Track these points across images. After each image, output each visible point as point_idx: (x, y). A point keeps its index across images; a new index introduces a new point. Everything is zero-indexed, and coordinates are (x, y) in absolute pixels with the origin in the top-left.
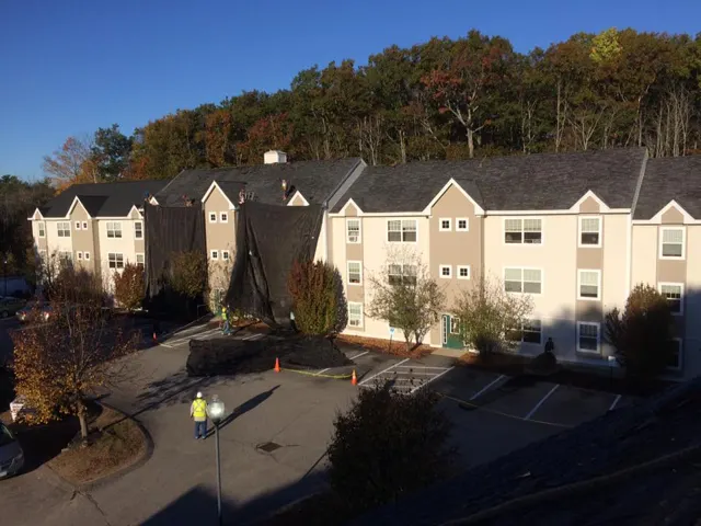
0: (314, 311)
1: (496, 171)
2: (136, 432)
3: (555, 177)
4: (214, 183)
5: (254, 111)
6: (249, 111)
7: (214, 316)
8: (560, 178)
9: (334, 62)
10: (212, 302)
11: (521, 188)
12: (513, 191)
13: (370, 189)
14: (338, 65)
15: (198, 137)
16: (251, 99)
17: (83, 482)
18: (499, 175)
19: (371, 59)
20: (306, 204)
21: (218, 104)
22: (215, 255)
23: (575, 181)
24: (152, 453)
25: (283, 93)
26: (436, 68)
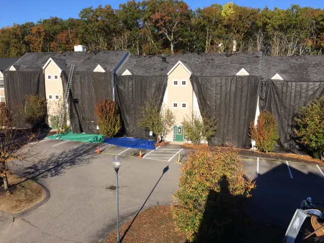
0: (110, 125)
1: (196, 59)
2: (36, 185)
3: (224, 63)
4: (50, 59)
5: (58, 27)
6: (55, 27)
7: (51, 129)
8: (226, 64)
9: (101, 6)
10: (49, 121)
11: (210, 67)
12: (206, 69)
13: (135, 65)
14: (103, 7)
15: (26, 38)
16: (55, 21)
17: (15, 212)
18: (197, 61)
19: (120, 6)
20: (103, 71)
21: (35, 23)
22: (50, 97)
23: (233, 65)
24: (50, 195)
25: (71, 20)
26: (158, 12)
